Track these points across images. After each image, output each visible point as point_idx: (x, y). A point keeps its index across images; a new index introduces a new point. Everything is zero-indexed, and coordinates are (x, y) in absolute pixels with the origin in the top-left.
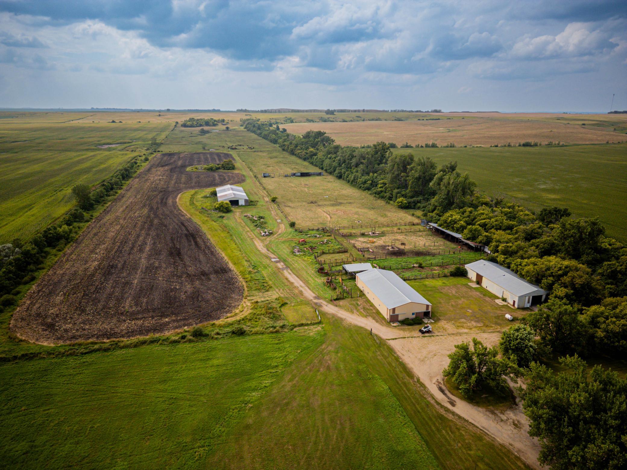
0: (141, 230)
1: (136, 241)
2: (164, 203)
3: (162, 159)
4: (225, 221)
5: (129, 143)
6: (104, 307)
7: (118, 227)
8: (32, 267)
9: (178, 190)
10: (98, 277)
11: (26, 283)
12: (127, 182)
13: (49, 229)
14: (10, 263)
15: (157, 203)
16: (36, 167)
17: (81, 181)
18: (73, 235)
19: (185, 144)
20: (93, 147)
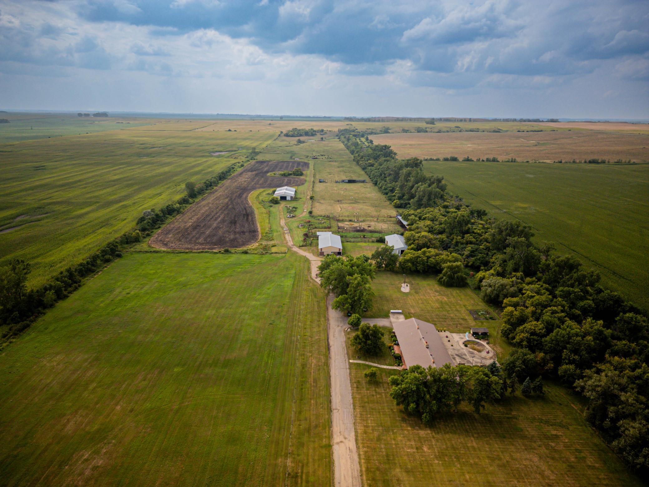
0: (220, 210)
1: (215, 215)
2: (240, 196)
3: (254, 165)
4: (271, 209)
5: (235, 151)
6: (190, 240)
7: (207, 208)
8: (159, 222)
9: (254, 188)
10: (190, 229)
11: (156, 229)
12: (222, 182)
13: (169, 205)
14: (150, 219)
15: (236, 196)
16: (167, 169)
17: (193, 179)
18: (182, 210)
19: (278, 154)
20: (207, 154)
